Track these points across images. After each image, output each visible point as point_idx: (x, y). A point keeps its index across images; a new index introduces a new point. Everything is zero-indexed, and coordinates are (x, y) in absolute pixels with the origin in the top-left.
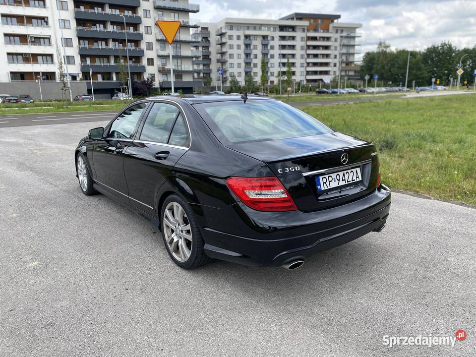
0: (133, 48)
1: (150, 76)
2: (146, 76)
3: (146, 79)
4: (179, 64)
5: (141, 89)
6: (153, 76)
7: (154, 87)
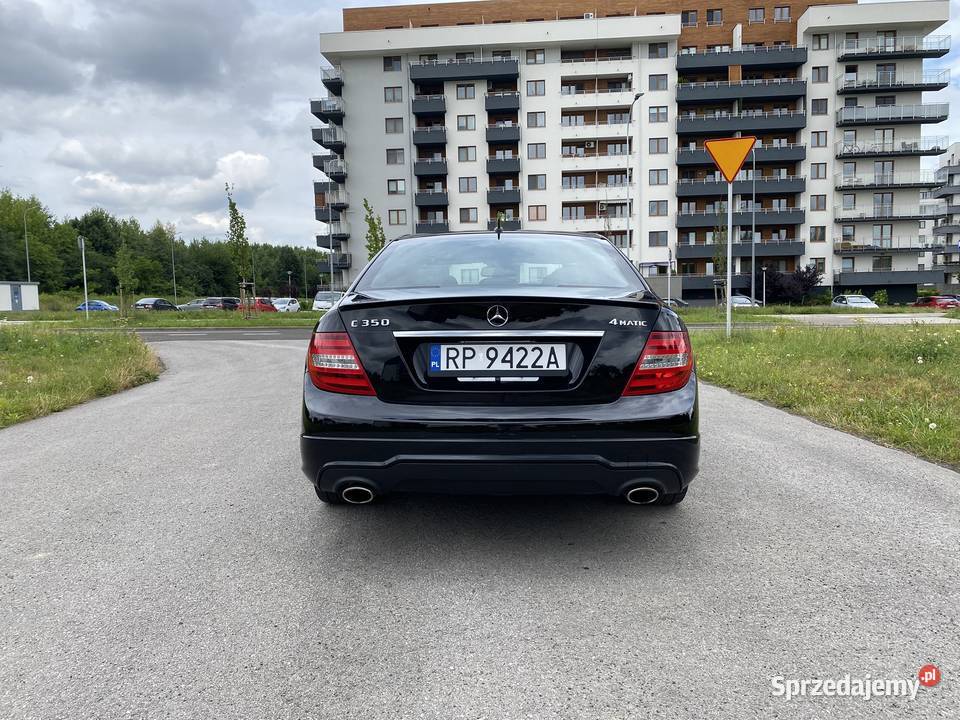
0: (783, 208)
1: (814, 262)
2: (804, 263)
3: (803, 269)
4: (887, 234)
5: (789, 288)
6: (820, 263)
7: (819, 284)
